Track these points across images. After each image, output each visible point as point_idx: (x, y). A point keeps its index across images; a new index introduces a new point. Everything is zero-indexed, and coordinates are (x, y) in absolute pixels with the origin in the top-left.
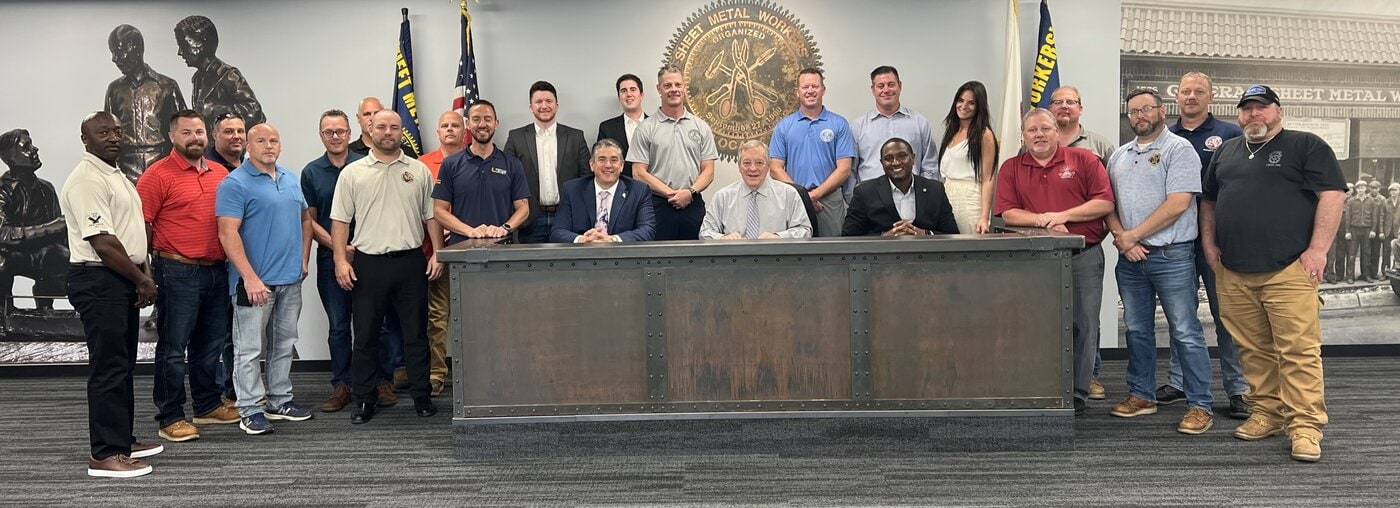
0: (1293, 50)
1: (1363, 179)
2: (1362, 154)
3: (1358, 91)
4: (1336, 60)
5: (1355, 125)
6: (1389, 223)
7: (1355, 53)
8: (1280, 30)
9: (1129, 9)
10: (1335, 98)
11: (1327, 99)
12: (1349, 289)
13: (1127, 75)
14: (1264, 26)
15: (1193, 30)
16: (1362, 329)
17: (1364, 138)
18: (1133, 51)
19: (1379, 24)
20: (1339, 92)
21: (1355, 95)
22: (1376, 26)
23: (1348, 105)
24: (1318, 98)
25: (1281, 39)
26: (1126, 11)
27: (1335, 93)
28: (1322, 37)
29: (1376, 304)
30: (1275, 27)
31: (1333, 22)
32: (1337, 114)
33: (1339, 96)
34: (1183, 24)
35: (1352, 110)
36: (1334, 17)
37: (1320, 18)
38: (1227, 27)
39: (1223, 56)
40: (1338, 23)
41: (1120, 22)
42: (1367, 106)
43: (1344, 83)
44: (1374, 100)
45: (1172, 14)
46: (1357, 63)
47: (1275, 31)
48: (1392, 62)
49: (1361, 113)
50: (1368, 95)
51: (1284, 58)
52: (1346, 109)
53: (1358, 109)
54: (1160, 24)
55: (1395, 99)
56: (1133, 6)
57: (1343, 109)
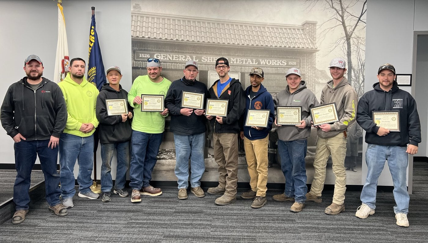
3: (244, 59)
4: (234, 44)
7: (242, 40)
8: (207, 28)
9: (135, 16)
10: (233, 62)
13: (135, 48)
14: (199, 26)
15: (166, 27)
18: (137, 37)
19: (254, 27)
20: (235, 59)
21: (242, 61)
22: (253, 27)
23: (240, 66)
25: (208, 33)
26: (134, 17)
27: (233, 60)
28: (227, 32)
30: (204, 27)
31: (232, 25)
32: (234, 70)
33: (235, 61)
34: (161, 24)
35: (241, 68)
36: (233, 23)
37: (226, 23)
38: (182, 26)
39: (180, 40)
40: (235, 26)
41: (131, 22)
42: (249, 66)
43: (237, 55)
44: (252, 64)
45: (156, 19)
46: (243, 46)
47: (205, 29)
48: (260, 45)
49: (246, 70)
50: (249, 61)
51: (209, 42)
52: (238, 68)
53: (244, 68)
54: (150, 23)
55: (262, 64)
56: (137, 15)
57: (237, 68)
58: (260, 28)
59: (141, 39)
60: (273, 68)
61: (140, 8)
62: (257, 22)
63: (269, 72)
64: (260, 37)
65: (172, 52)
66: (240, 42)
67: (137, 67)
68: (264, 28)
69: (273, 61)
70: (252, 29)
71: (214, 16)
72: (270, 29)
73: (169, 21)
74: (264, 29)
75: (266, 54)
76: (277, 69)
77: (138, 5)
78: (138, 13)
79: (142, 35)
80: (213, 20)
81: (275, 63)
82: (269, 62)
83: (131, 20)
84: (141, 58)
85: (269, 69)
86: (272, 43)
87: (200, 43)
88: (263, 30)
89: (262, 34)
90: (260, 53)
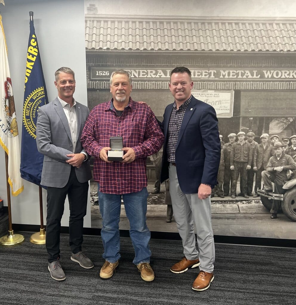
0: (195, 44)
1: (243, 130)
2: (242, 114)
3: (240, 72)
4: (225, 50)
5: (237, 95)
6: (260, 160)
7: (238, 44)
8: (187, 30)
9: (90, 21)
10: (224, 76)
11: (219, 77)
12: (232, 201)
13: (91, 64)
14: (176, 29)
15: (130, 33)
16: (241, 227)
17: (243, 103)
18: (93, 49)
19: (256, 24)
20: (227, 72)
21: (237, 74)
22: (254, 25)
23: (233, 81)
24: (212, 76)
25: (187, 37)
26: (88, 22)
27: (224, 73)
28: (215, 34)
29: (251, 212)
30: (183, 29)
31: (222, 23)
32: (225, 87)
33: (227, 75)
34: (123, 29)
35: (236, 84)
36: (224, 20)
37: (214, 21)
38: (152, 30)
39: (149, 49)
40: (227, 24)
41: (85, 29)
42: (246, 81)
43: (230, 66)
44: (252, 77)
45: (116, 23)
46: (239, 52)
47: (183, 32)
48: (265, 50)
49: (242, 86)
50: (247, 74)
51: (189, 50)
52: (231, 84)
53: (240, 83)
54: (109, 29)
55: (266, 76)
56: (92, 19)
57: (229, 84)
58: (264, 26)
59: (98, 51)
60: (284, 82)
61: (96, 9)
62: (260, 17)
63: (276, 88)
64: (264, 38)
65: (139, 66)
66: (235, 47)
67: (94, 89)
68: (271, 24)
69: (283, 72)
70: (253, 27)
71: (197, 13)
72: (281, 25)
73: (134, 24)
74: (271, 26)
75: (273, 63)
76: (289, 84)
77: (94, 5)
78: (94, 16)
79: (99, 46)
80: (196, 18)
81: (286, 75)
82: (277, 74)
83: (85, 27)
84: (99, 76)
85: (276, 84)
86: (283, 45)
87: (177, 51)
88: (269, 28)
89: (268, 34)
90: (264, 62)
